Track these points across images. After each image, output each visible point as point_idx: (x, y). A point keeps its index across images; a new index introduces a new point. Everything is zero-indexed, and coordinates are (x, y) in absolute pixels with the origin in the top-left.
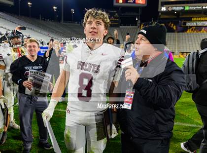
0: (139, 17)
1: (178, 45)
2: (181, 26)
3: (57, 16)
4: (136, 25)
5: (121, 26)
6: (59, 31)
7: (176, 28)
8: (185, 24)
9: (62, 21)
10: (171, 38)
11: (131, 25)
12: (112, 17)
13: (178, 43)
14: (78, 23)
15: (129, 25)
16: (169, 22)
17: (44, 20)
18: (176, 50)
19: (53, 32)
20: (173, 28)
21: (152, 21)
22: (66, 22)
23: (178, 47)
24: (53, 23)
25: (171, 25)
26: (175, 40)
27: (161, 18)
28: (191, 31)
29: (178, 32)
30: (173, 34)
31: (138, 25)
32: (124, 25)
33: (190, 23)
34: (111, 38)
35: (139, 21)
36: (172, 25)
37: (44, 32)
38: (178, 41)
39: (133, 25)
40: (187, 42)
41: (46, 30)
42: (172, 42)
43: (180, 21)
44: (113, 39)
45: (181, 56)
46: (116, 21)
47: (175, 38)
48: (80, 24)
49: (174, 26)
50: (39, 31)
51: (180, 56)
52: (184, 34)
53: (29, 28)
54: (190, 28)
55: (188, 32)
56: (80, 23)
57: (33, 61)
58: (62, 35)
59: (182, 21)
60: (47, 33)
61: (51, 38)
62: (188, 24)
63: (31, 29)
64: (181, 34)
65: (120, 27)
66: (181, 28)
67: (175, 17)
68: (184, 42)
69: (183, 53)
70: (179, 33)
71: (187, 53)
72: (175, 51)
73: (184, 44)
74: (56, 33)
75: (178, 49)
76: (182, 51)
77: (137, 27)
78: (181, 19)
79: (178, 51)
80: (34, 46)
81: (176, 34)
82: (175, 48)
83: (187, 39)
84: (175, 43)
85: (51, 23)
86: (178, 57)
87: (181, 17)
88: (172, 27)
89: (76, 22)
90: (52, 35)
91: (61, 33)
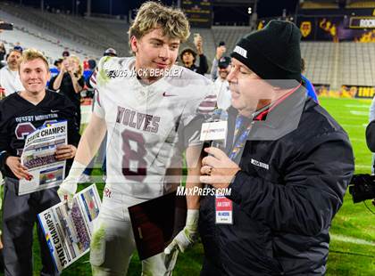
0: (255, 6)
1: (339, 69)
2: (347, 28)
3: (78, 3)
4: (247, 24)
5: (214, 25)
6: (82, 35)
7: (337, 30)
8: (357, 22)
9: (89, 13)
10: (323, 53)
11: (237, 25)
12: (196, 7)
13: (339, 65)
14: (122, 18)
15: (233, 25)
16: (321, 19)
17: (50, 11)
18: (335, 79)
19: (69, 38)
20: (329, 32)
21: (284, 15)
22: (97, 16)
23: (339, 72)
24: (69, 18)
25: (325, 25)
26: (333, 57)
27: (305, 10)
28: (369, 40)
29: (341, 41)
30: (328, 44)
31: (252, 24)
32: (221, 25)
33: (368, 21)
34: (189, 51)
35: (255, 16)
36: (328, 24)
37: (49, 37)
38: (339, 61)
39: (241, 25)
40: (360, 64)
41: (55, 32)
42: (326, 62)
43: (346, 17)
44: (194, 55)
45: (346, 94)
46: (203, 16)
47: (334, 53)
48: (125, 22)
49: (331, 27)
50: (40, 35)
51: (341, 94)
52: (353, 44)
53: (17, 28)
54: (367, 33)
55: (363, 40)
56: (126, 17)
57: (35, 104)
58: (87, 43)
59: (350, 15)
60: (55, 39)
61: (63, 50)
62: (364, 23)
63: (22, 29)
64: (347, 44)
65: (213, 28)
66: (349, 31)
67: (337, 7)
68: (353, 62)
69: (349, 87)
70: (342, 44)
71: (358, 87)
72: (332, 81)
73: (353, 68)
74: (75, 39)
75: (338, 77)
76: (348, 84)
77: (250, 28)
78: (349, 12)
79: (339, 82)
80: (38, 70)
81: (336, 45)
82: (332, 77)
83: (359, 56)
84: (333, 64)
85: (65, 16)
86: (338, 97)
87: (348, 7)
88: (327, 28)
89: (118, 17)
90: (65, 43)
91: (86, 39)
